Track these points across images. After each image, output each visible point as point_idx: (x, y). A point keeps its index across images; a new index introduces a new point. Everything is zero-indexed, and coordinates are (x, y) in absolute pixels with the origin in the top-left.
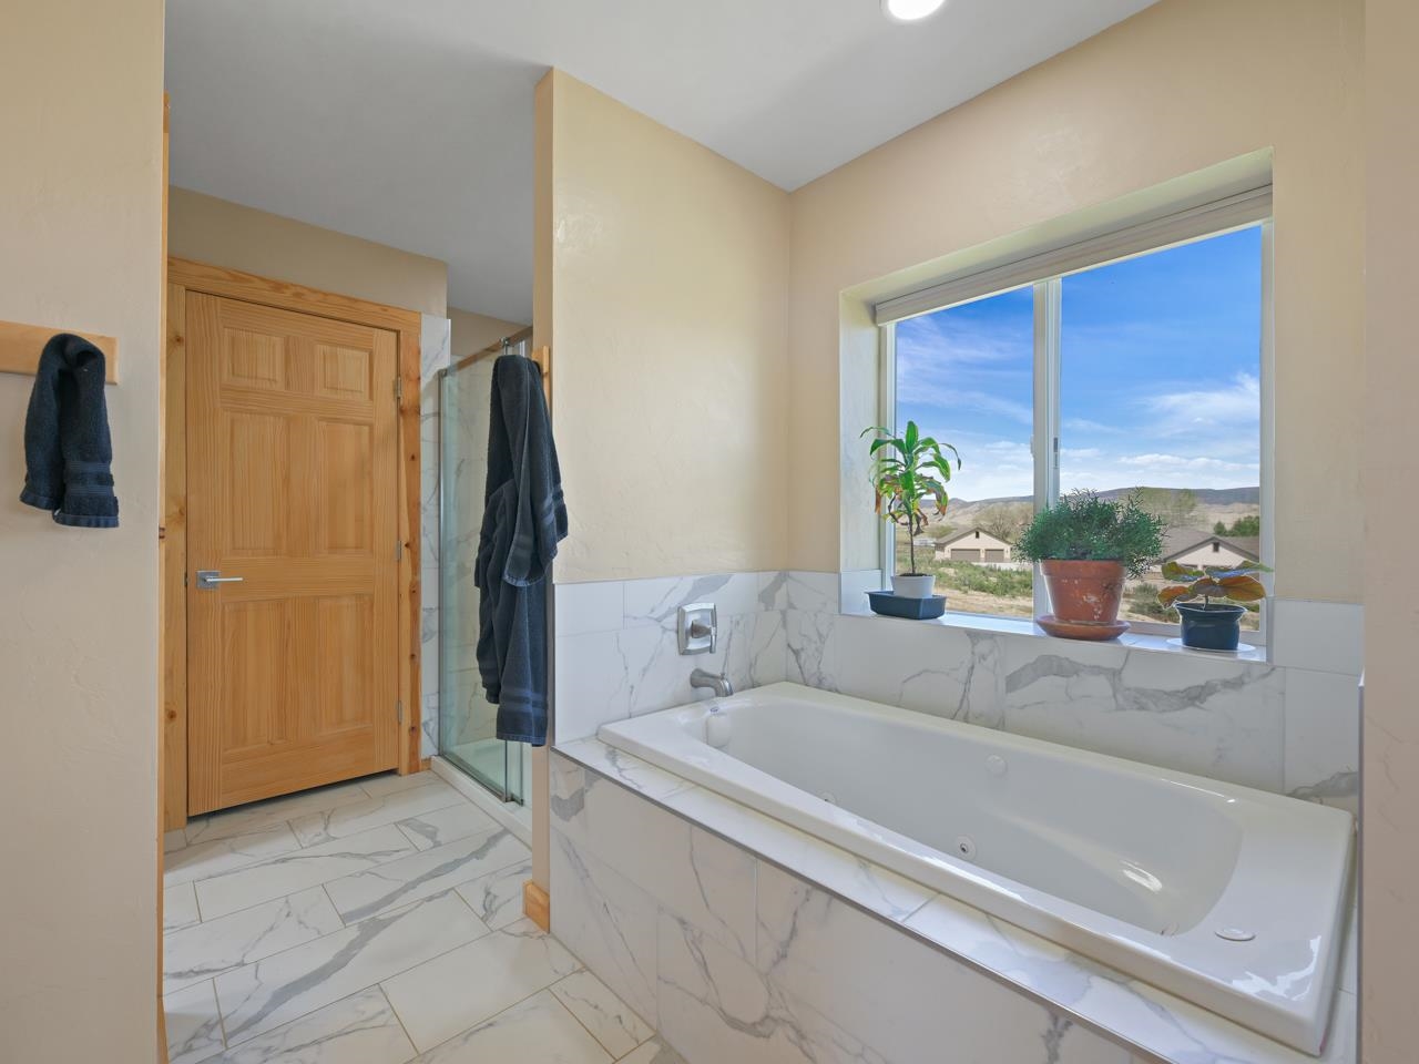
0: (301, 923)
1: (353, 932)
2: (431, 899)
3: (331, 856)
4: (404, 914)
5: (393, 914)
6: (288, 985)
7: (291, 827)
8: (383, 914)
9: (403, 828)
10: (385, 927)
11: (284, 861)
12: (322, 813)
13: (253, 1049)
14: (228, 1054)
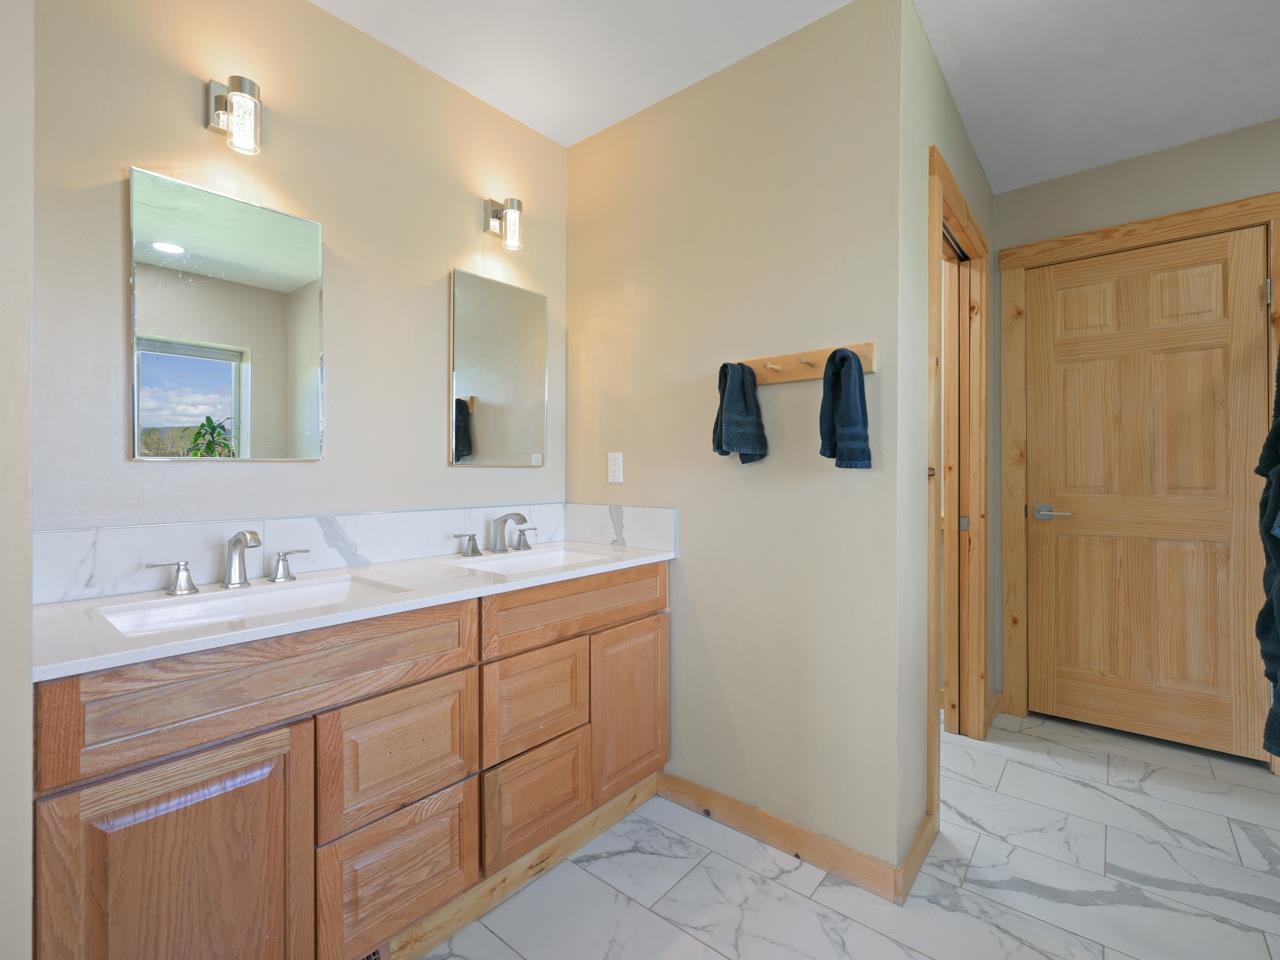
0: (1067, 843)
1: (1109, 885)
2: (1222, 920)
3: (1131, 806)
4: (1177, 910)
5: (1160, 899)
6: (1025, 881)
7: (1109, 761)
8: (1150, 891)
9: (1235, 828)
10: (1145, 906)
11: (1085, 785)
12: (1147, 765)
13: (976, 903)
14: (960, 891)
